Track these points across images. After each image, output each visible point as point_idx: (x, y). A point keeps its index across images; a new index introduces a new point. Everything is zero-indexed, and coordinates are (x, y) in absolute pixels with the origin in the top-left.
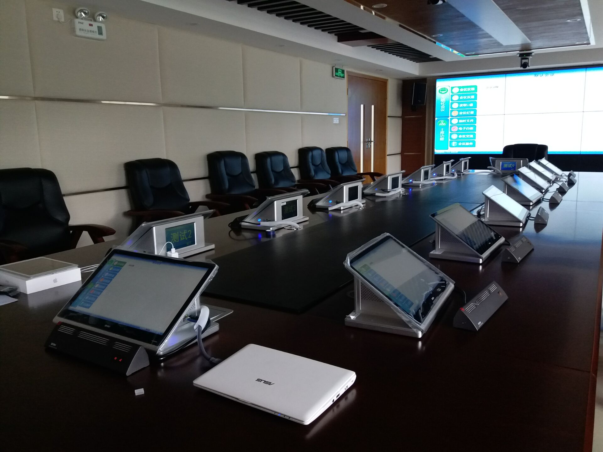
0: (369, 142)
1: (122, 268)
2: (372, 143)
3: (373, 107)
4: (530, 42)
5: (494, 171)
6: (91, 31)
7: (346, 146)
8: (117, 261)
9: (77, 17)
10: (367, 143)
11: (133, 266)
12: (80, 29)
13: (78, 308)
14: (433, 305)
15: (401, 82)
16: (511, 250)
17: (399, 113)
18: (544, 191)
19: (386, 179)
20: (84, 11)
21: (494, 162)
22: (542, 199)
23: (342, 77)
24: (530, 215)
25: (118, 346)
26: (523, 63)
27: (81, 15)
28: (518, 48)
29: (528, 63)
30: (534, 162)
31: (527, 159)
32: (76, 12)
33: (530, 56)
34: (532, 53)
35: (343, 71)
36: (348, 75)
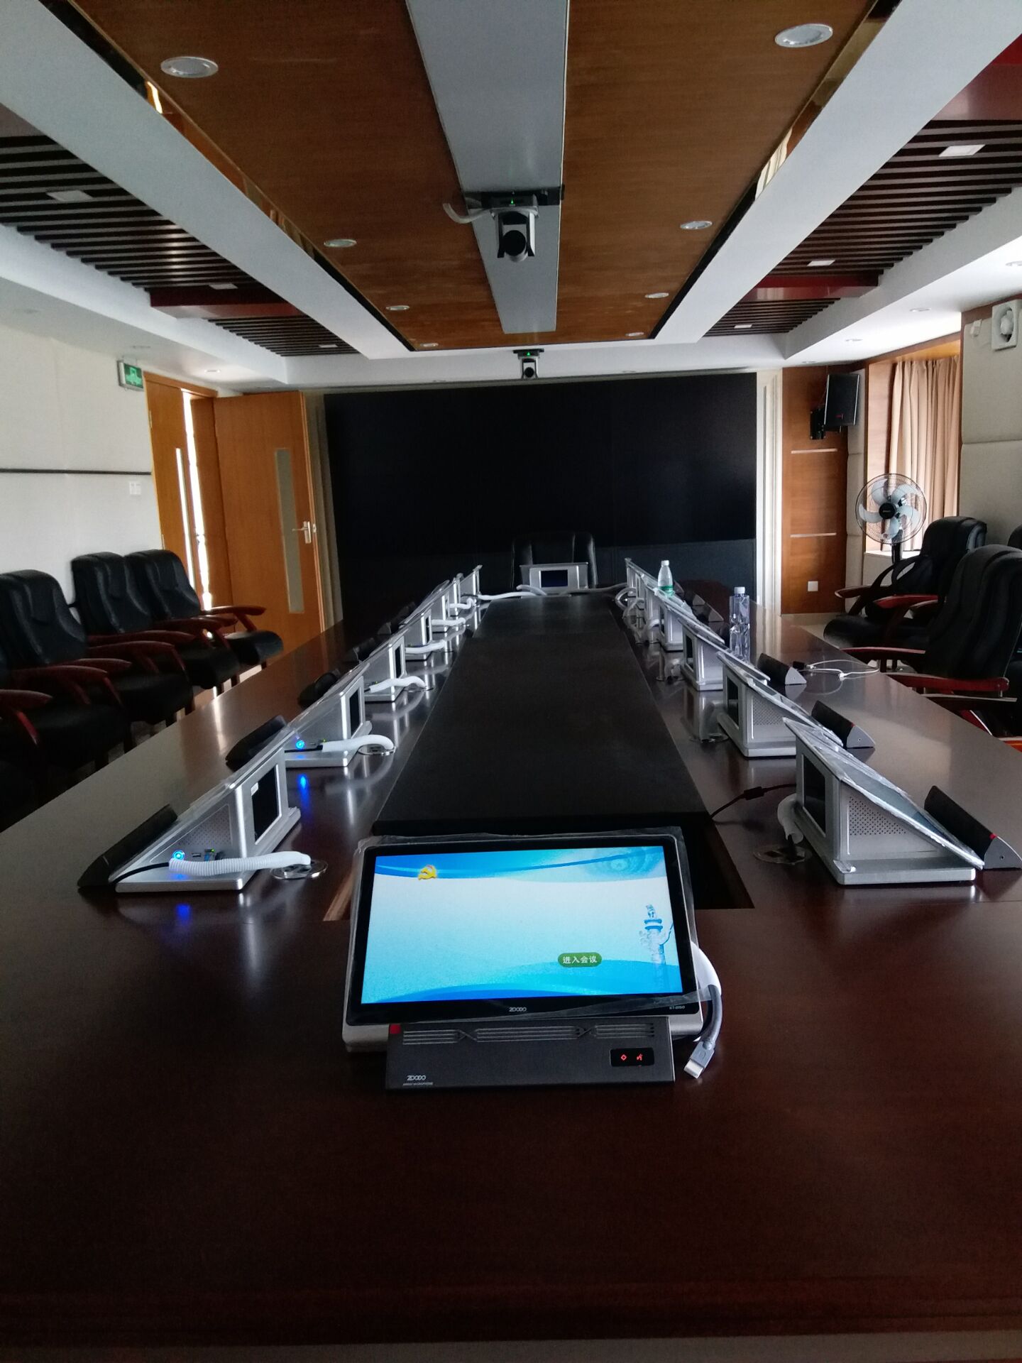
23: (138, 386)
26: (525, 368)
29: (535, 370)
33: (537, 355)
34: (542, 351)
35: (139, 370)
36: (147, 381)
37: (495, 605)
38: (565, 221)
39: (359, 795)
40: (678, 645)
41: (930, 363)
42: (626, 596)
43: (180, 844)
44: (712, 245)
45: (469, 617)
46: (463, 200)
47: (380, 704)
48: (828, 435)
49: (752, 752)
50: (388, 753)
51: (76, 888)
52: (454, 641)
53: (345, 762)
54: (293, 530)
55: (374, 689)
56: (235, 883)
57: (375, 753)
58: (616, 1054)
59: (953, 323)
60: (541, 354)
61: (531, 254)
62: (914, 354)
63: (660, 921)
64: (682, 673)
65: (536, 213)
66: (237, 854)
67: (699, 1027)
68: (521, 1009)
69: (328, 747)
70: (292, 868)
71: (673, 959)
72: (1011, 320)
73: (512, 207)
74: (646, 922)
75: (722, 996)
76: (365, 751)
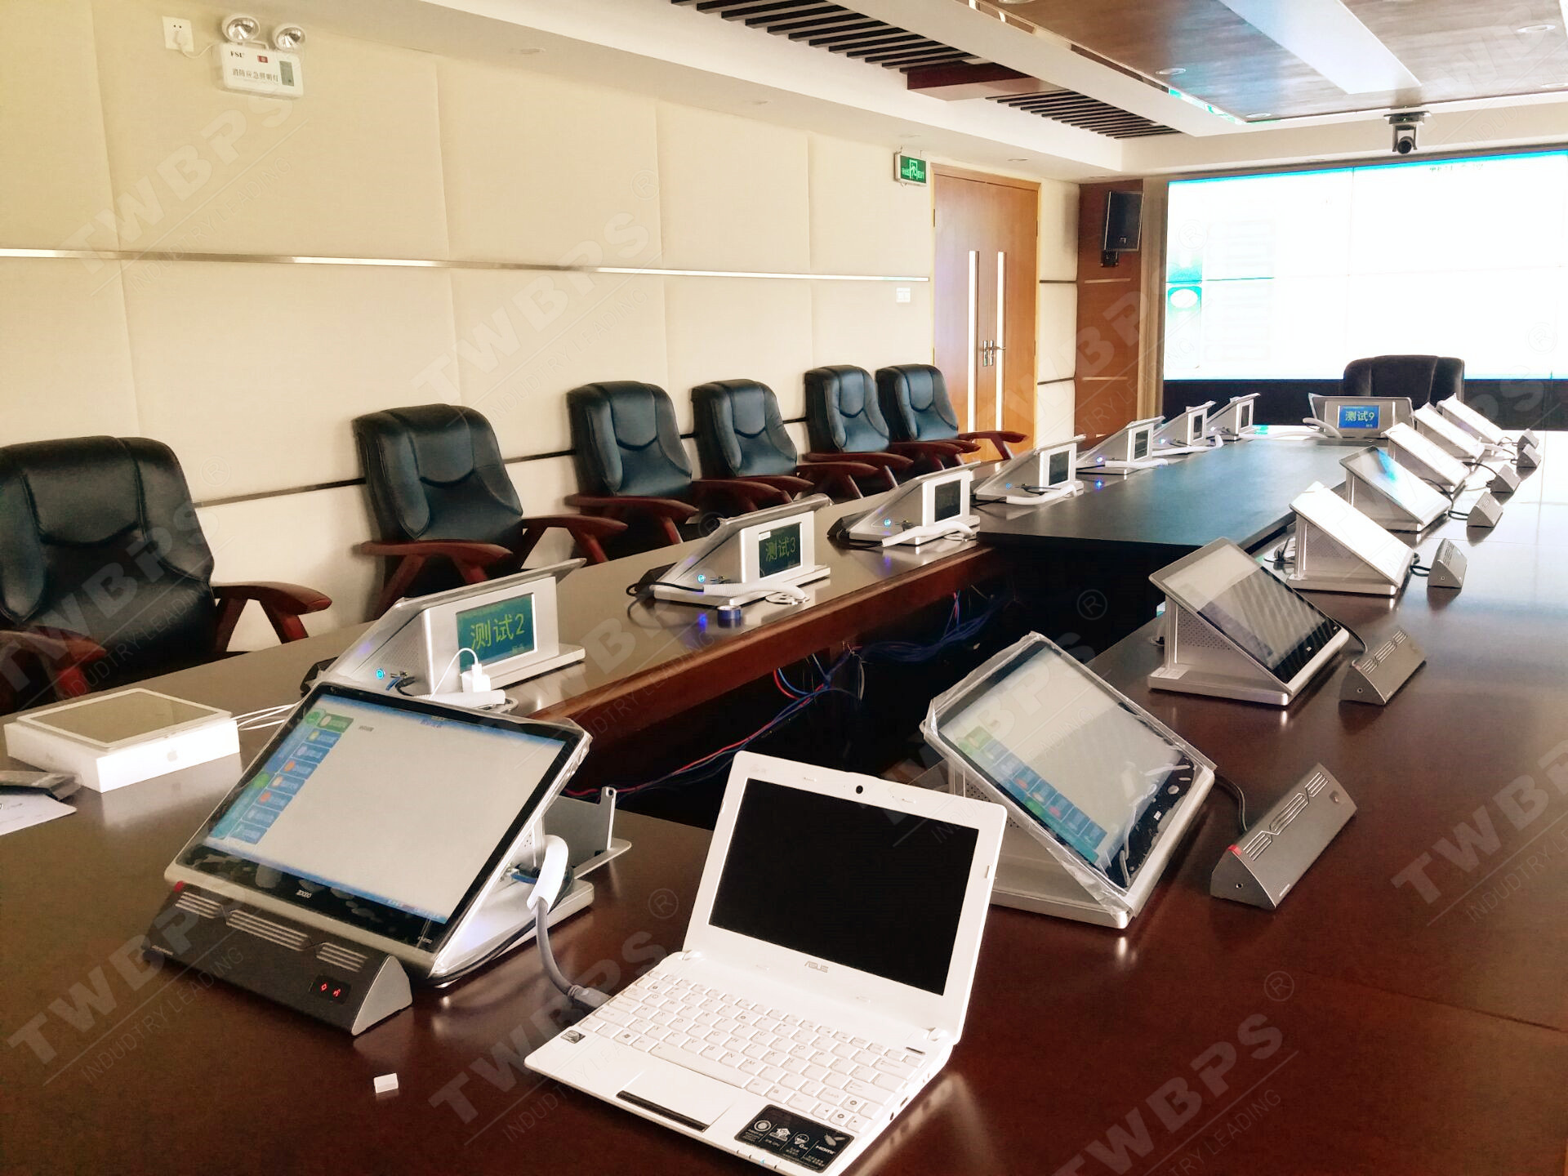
0: (990, 349)
1: (343, 734)
2: (999, 354)
3: (1001, 255)
4: (1420, 85)
5: (1321, 430)
6: (262, 75)
7: (929, 363)
8: (329, 715)
9: (227, 40)
10: (985, 353)
11: (371, 729)
12: (236, 72)
13: (228, 841)
14: (1158, 835)
15: (1076, 190)
16: (1365, 667)
17: (1070, 270)
18: (1452, 489)
19: (1034, 459)
20: (245, 23)
21: (1320, 407)
22: (1447, 512)
23: (919, 180)
24: (1418, 561)
25: (330, 954)
26: (1399, 139)
27: (237, 34)
28: (1389, 101)
29: (1414, 141)
30: (1428, 407)
31: (1409, 398)
32: (224, 27)
33: (1418, 120)
35: (921, 163)
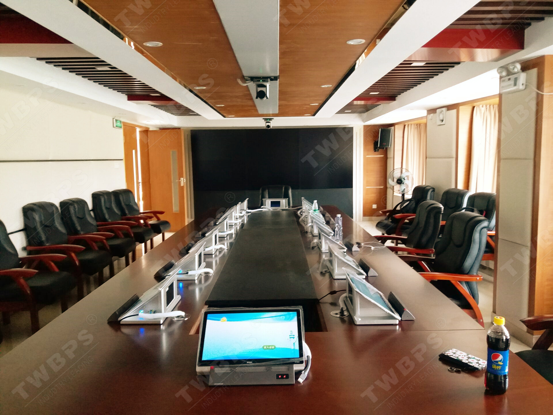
23: (120, 127)
33: (271, 120)
34: (273, 119)
35: (121, 122)
36: (123, 125)
37: (253, 214)
38: (280, 84)
39: (200, 290)
40: (317, 234)
41: (418, 125)
42: (301, 212)
43: (142, 308)
44: (333, 91)
45: (243, 219)
46: (244, 79)
47: (208, 255)
48: (380, 150)
49: (336, 277)
50: (211, 275)
51: (107, 322)
52: (237, 228)
53: (196, 278)
54: (177, 181)
55: (207, 249)
56: (160, 321)
57: (207, 275)
58: (278, 376)
59: (424, 113)
60: (273, 120)
61: (267, 98)
62: (412, 122)
63: (294, 336)
64: (318, 245)
65: (270, 84)
66: (161, 312)
67: (303, 368)
68: (250, 362)
69: (190, 273)
70: (178, 317)
71: (297, 347)
72: (443, 114)
73: (261, 82)
74: (290, 336)
75: (311, 359)
76: (203, 274)
